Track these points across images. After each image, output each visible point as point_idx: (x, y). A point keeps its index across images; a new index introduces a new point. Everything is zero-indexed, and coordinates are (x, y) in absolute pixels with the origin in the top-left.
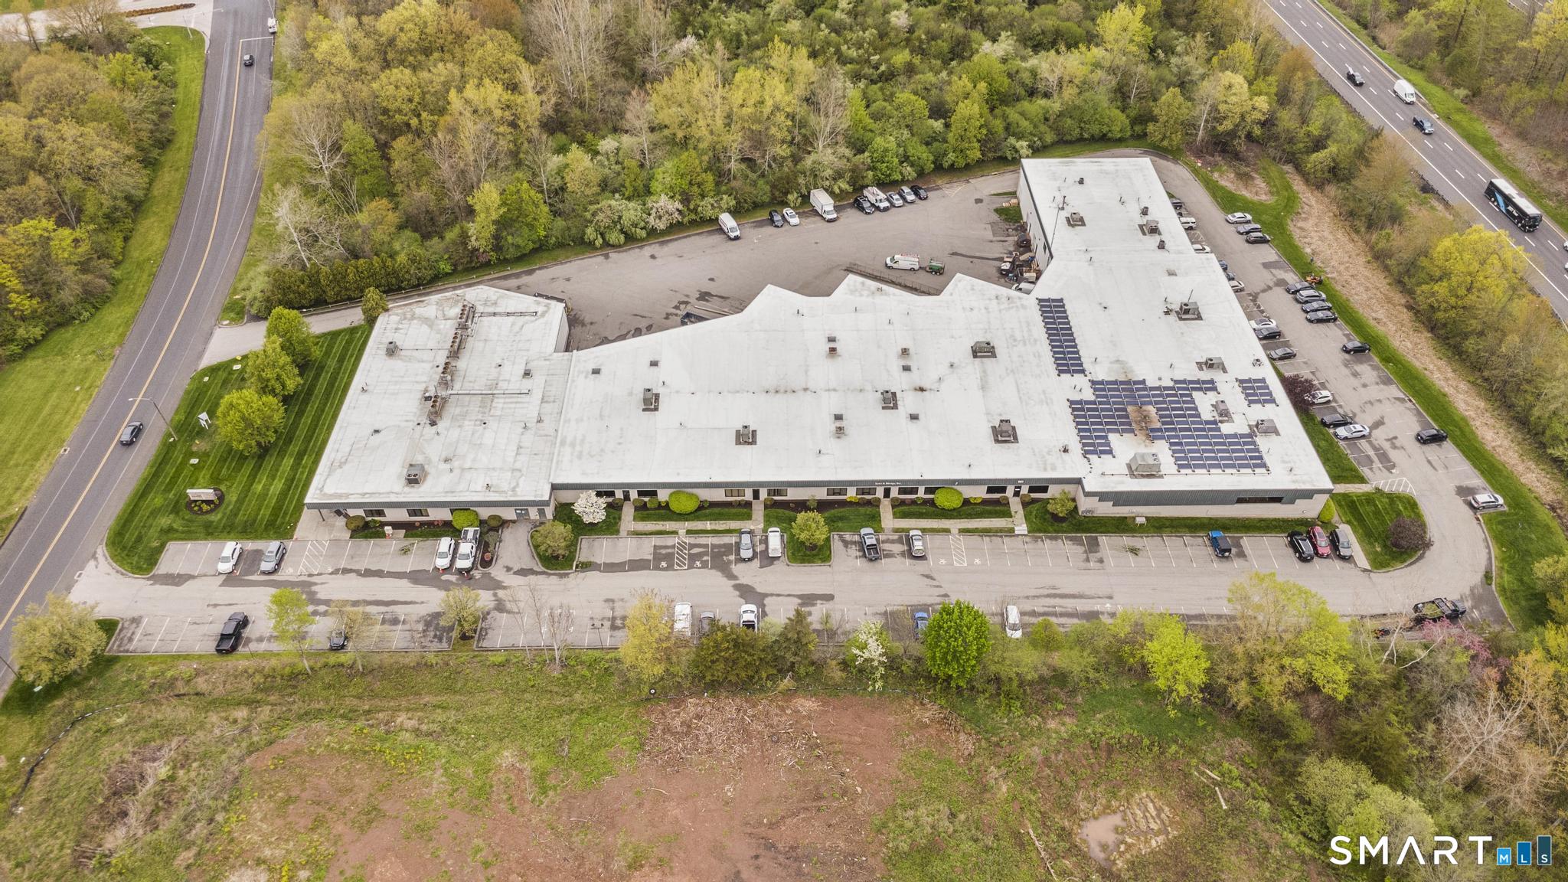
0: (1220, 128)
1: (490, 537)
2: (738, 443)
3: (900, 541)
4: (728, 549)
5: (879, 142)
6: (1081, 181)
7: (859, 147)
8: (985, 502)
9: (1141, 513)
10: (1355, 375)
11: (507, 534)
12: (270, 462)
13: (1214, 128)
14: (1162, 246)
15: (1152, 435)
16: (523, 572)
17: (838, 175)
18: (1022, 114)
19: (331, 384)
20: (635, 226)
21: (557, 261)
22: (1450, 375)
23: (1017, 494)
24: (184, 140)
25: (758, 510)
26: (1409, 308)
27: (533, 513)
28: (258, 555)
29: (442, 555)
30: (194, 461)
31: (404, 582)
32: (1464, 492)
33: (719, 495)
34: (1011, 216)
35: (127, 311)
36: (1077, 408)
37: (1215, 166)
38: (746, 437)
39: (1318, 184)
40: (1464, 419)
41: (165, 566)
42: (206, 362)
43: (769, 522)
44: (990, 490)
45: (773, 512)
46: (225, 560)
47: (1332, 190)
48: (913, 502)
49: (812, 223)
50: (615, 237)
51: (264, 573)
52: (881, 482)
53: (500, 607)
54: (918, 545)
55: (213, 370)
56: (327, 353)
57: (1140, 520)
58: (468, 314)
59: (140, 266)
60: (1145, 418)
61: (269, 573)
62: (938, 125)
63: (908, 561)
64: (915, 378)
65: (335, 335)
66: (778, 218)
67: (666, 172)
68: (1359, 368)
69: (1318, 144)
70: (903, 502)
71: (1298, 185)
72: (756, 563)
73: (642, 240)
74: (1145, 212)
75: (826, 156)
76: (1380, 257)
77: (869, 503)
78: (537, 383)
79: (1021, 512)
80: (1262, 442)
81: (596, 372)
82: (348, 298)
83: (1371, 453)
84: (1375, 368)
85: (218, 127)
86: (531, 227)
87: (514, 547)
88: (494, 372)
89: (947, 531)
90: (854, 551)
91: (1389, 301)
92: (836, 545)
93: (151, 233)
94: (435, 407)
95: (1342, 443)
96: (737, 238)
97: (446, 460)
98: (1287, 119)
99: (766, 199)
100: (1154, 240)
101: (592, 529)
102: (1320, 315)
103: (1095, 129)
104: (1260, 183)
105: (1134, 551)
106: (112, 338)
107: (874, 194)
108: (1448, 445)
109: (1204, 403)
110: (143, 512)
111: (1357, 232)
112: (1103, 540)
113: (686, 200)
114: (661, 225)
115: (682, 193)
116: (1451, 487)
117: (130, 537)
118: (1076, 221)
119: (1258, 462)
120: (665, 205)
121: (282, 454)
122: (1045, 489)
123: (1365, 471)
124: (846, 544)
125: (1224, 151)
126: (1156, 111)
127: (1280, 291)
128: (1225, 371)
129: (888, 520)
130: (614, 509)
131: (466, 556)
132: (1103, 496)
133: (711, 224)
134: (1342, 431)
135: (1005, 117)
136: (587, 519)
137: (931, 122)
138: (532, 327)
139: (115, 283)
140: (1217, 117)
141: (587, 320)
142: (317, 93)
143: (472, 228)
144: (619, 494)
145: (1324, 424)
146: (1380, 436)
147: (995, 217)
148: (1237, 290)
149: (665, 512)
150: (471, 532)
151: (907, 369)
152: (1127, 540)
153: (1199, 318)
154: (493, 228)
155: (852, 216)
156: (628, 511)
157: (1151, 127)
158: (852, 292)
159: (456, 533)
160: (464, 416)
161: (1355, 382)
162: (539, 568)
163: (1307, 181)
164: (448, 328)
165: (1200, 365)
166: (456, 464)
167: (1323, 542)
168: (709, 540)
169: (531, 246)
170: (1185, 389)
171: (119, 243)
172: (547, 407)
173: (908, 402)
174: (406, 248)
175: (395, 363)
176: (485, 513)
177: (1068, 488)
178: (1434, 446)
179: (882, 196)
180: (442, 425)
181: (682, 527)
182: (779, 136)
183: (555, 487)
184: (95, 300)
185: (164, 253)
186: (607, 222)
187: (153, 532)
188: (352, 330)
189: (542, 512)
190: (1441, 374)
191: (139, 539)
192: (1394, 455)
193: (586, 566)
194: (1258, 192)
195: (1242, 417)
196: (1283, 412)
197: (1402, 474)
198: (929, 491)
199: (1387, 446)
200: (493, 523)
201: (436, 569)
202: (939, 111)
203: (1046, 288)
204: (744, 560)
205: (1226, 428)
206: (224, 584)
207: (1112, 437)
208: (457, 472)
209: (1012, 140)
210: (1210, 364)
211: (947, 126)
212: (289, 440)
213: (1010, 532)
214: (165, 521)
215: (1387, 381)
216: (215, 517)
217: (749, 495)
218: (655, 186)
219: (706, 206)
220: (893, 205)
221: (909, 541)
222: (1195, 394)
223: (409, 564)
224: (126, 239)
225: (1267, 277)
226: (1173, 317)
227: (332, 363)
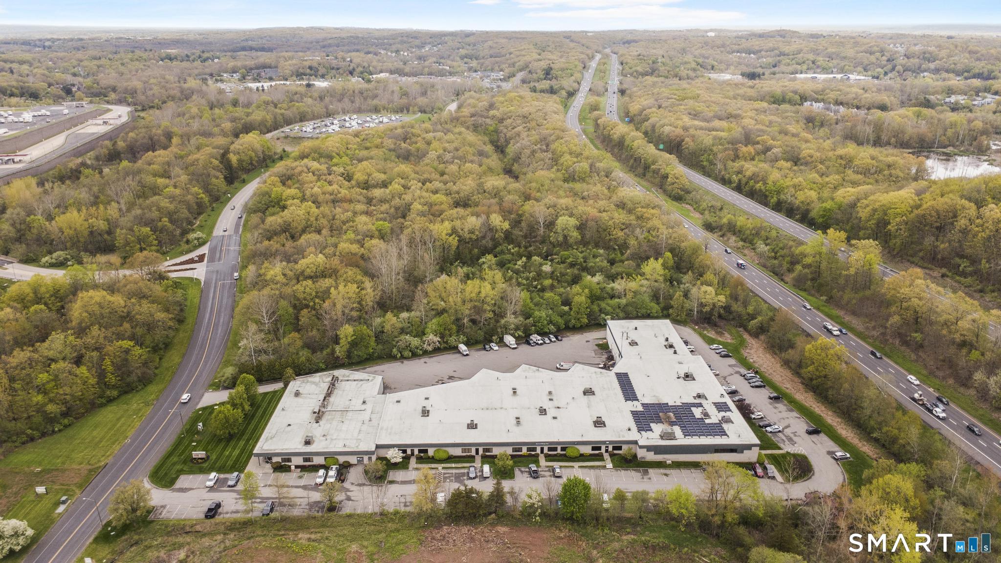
0: (704, 310)
1: (344, 471)
2: (468, 428)
3: (549, 471)
4: (463, 474)
5: (537, 313)
6: (636, 329)
7: (527, 316)
8: (591, 455)
9: (669, 458)
10: (775, 408)
11: (352, 470)
12: (232, 443)
13: (702, 311)
14: (675, 352)
15: (672, 424)
16: (360, 485)
17: (517, 328)
18: (608, 304)
19: (264, 412)
20: (417, 348)
21: (377, 364)
22: (823, 409)
23: (607, 451)
24: (190, 320)
25: (478, 459)
26: (803, 383)
27: (366, 458)
28: (226, 480)
29: (320, 477)
30: (194, 444)
31: (300, 490)
32: (831, 453)
33: (457, 452)
34: (604, 347)
35: (161, 387)
36: (635, 414)
37: (704, 328)
38: (472, 426)
39: (755, 335)
40: (831, 426)
41: (179, 484)
42: (200, 406)
43: (483, 463)
44: (594, 449)
45: (486, 459)
46: (211, 480)
47: (762, 337)
48: (555, 455)
49: (505, 350)
50: (407, 353)
51: (229, 486)
52: (539, 443)
53: (349, 499)
54: (558, 470)
55: (204, 409)
56: (262, 400)
57: (669, 462)
58: (335, 380)
59: (167, 369)
60: (669, 417)
61: (232, 486)
62: (566, 308)
63: (553, 479)
64: (555, 403)
65: (266, 394)
66: (487, 347)
67: (433, 324)
68: (777, 405)
69: (753, 317)
70: (550, 455)
71: (746, 336)
72: (477, 480)
73: (420, 356)
74: (667, 340)
75: (511, 319)
76: (786, 363)
77: (533, 455)
78: (369, 407)
79: (609, 459)
80: (725, 426)
81: (398, 402)
82: (274, 380)
83: (784, 438)
84: (785, 405)
85: (207, 316)
86: (367, 347)
87: (355, 475)
88: (348, 403)
89: (573, 467)
90: (526, 475)
91: (792, 381)
92: (517, 472)
93: (173, 357)
94: (318, 416)
95: (769, 435)
96: (467, 355)
97: (324, 435)
98: (736, 307)
99: (481, 338)
100: (673, 350)
101: (395, 466)
102: (757, 384)
103: (644, 311)
104: (727, 335)
105: (666, 475)
106: (153, 397)
107: (535, 338)
108: (822, 435)
109: (697, 412)
110: (169, 463)
111: (776, 354)
112: (651, 471)
113: (442, 336)
114: (430, 348)
115: (441, 334)
116: (824, 451)
117: (162, 473)
118: (633, 343)
119: (723, 433)
120: (432, 338)
121: (239, 439)
122: (620, 448)
123: (782, 445)
124: (522, 472)
125: (709, 323)
126: (672, 303)
127: (738, 376)
128: (706, 399)
129: (542, 461)
130: (406, 459)
131: (331, 477)
132: (649, 448)
133: (455, 349)
134: (769, 429)
135: (599, 306)
136: (393, 461)
137: (563, 307)
138: (366, 385)
139: (156, 375)
140: (702, 305)
141: (393, 387)
142: (266, 291)
143: (337, 348)
144: (409, 452)
145: (760, 426)
146: (788, 431)
147: (596, 348)
148: (717, 375)
149: (433, 460)
150: (334, 467)
151: (551, 400)
152: (662, 471)
153: (694, 379)
154: (348, 346)
155: (524, 348)
156: (413, 460)
157: (671, 311)
158: (524, 371)
159: (326, 468)
160: (333, 419)
161: (775, 411)
162: (368, 483)
163: (751, 335)
164: (325, 386)
165: (695, 398)
166: (328, 437)
167: (759, 471)
168: (454, 471)
169: (365, 356)
170: (687, 407)
171: (158, 360)
172: (373, 416)
173: (551, 412)
174: (304, 354)
175: (299, 400)
176: (342, 459)
177: (631, 446)
178: (815, 436)
179: (539, 338)
180: (321, 423)
181: (440, 466)
182: (489, 308)
183: (378, 447)
184: (145, 381)
185: (179, 364)
186: (403, 346)
187: (173, 471)
188: (275, 392)
189: (370, 459)
190: (818, 408)
191: (166, 474)
192: (795, 439)
193: (391, 482)
194: (728, 338)
195: (715, 417)
196: (736, 415)
197: (800, 446)
198: (563, 449)
199: (792, 435)
200: (346, 464)
201: (316, 484)
202: (567, 302)
203: (618, 368)
204: (471, 478)
205: (707, 421)
206: (209, 491)
207: (652, 425)
208: (329, 441)
209: (603, 315)
210: (699, 396)
211: (571, 309)
212: (243, 434)
213: (604, 467)
214: (178, 467)
215: (791, 410)
216: (205, 465)
217: (473, 453)
218: (428, 330)
219: (452, 340)
220: (545, 343)
221: (554, 470)
222: (692, 409)
223: (302, 482)
224: (160, 359)
225: (731, 370)
226: (681, 380)
227: (264, 405)
